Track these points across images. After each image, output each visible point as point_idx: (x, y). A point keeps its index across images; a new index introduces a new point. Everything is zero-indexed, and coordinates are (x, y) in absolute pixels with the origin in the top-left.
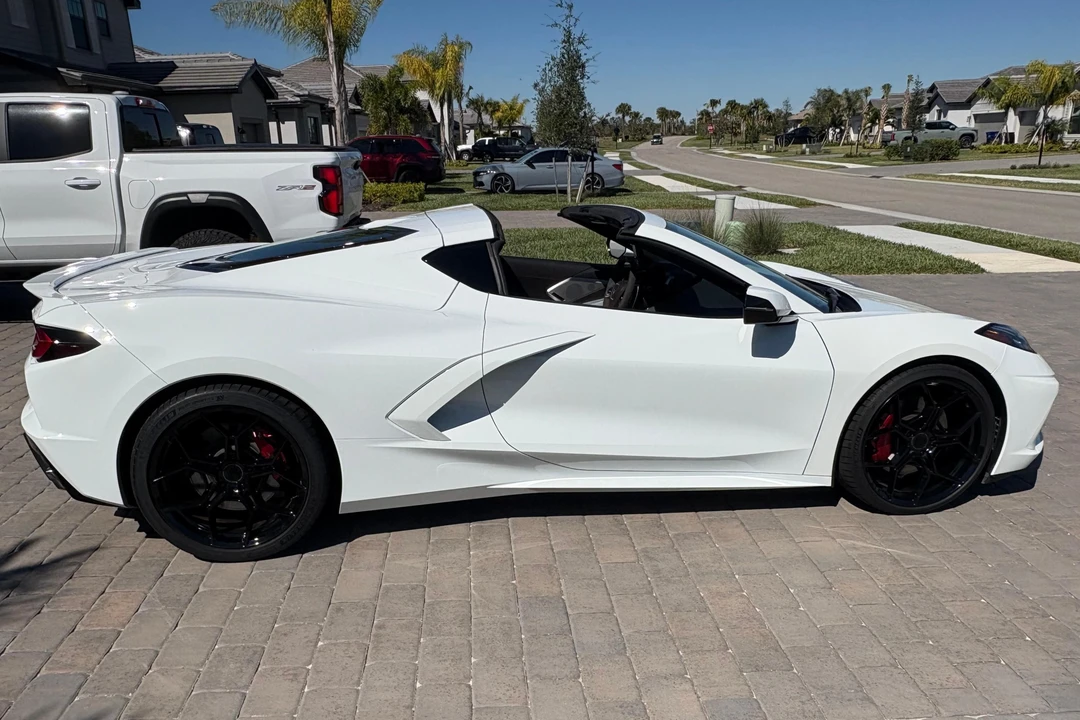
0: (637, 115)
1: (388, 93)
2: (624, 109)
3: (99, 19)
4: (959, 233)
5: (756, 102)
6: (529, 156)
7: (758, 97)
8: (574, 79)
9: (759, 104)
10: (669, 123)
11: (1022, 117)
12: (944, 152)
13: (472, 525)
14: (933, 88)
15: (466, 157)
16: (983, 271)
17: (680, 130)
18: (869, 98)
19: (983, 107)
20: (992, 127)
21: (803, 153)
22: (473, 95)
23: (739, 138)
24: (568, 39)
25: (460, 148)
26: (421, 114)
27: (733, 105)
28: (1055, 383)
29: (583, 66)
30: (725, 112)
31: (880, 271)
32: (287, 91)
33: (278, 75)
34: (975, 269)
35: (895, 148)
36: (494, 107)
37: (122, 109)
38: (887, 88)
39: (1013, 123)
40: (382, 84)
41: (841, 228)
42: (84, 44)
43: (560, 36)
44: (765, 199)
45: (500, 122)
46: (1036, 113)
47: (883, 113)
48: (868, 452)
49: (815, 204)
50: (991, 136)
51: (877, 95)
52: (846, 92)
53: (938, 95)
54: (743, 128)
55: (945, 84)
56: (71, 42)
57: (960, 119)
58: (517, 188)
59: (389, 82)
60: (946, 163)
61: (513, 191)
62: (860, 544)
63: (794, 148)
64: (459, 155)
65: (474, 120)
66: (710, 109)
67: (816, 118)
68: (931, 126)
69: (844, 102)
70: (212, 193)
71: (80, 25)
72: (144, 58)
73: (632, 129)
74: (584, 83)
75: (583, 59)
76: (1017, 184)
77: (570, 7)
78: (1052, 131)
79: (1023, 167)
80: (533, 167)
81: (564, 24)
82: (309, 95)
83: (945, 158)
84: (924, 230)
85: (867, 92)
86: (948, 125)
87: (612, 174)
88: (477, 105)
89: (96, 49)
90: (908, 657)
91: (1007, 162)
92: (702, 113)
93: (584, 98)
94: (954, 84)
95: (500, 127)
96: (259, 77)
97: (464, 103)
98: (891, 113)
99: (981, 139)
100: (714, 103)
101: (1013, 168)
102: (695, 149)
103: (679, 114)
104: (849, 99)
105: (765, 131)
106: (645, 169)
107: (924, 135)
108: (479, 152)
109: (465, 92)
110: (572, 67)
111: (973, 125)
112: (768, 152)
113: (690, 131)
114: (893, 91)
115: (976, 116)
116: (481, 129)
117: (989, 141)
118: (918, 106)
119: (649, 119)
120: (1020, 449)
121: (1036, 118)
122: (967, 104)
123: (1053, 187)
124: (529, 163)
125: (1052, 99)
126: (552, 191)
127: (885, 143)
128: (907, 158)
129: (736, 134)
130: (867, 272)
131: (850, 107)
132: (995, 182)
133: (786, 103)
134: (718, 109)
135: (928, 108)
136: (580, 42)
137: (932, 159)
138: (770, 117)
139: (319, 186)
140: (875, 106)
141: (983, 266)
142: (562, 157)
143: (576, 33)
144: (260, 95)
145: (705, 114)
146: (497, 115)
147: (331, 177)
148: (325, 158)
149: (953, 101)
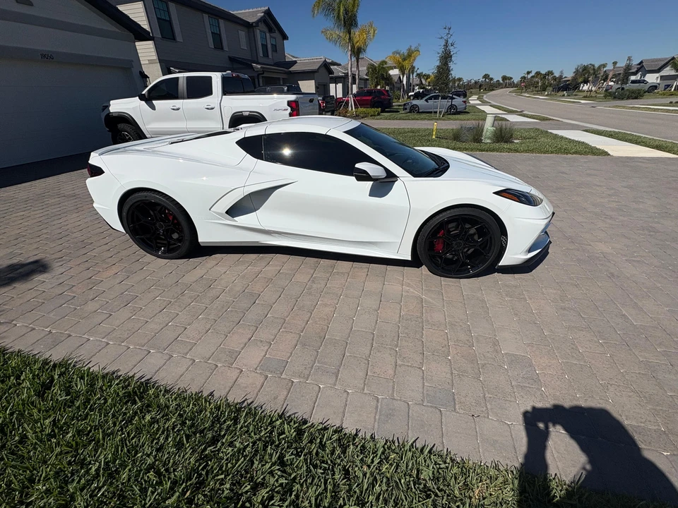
0: (492, 79)
1: (379, 72)
2: (486, 76)
3: (272, 44)
4: (612, 135)
5: (549, 72)
7: (550, 70)
8: (446, 63)
9: (550, 73)
10: (506, 82)
12: (636, 95)
13: (261, 255)
14: (642, 62)
15: (412, 98)
16: (609, 155)
17: (512, 85)
18: (605, 69)
19: (667, 72)
20: (668, 82)
21: (564, 95)
22: (418, 72)
23: (537, 89)
24: (446, 45)
25: (410, 94)
26: (388, 79)
27: (538, 73)
29: (451, 57)
30: (532, 77)
31: (552, 152)
32: (338, 71)
33: (338, 65)
34: (606, 154)
35: (610, 93)
36: (427, 76)
37: (224, 79)
38: (615, 63)
40: (375, 68)
41: (550, 131)
42: (266, 54)
43: (443, 43)
44: (527, 117)
45: (429, 83)
47: (610, 76)
49: (550, 119)
50: (667, 87)
51: (610, 67)
52: (594, 66)
53: (643, 66)
54: (540, 84)
55: (648, 60)
56: (261, 54)
57: (652, 79)
58: (420, 111)
59: (379, 66)
60: (636, 100)
61: (418, 112)
62: (412, 290)
63: (561, 93)
64: (409, 97)
65: (418, 82)
66: (526, 76)
67: (574, 79)
68: (633, 82)
69: (591, 71)
70: (250, 112)
71: (265, 47)
72: (289, 58)
73: (487, 85)
74: (451, 65)
75: (452, 53)
76: (668, 111)
77: (450, 29)
79: (676, 102)
80: (427, 102)
81: (445, 38)
83: (635, 98)
84: (592, 133)
85: (604, 66)
86: (644, 82)
87: (462, 105)
88: (419, 75)
89: (270, 57)
90: (379, 354)
91: (668, 100)
92: (522, 78)
93: (450, 71)
94: (653, 61)
95: (429, 86)
96: (326, 66)
97: (415, 74)
98: (615, 76)
99: (662, 87)
100: (528, 73)
101: (671, 103)
102: (514, 94)
103: (511, 78)
104: (594, 70)
105: (551, 85)
106: (484, 103)
107: (628, 86)
108: (417, 96)
109: (416, 69)
110: (446, 58)
111: (659, 81)
112: (547, 96)
113: (515, 86)
114: (618, 65)
115: (661, 77)
116: (421, 86)
117: (664, 90)
118: (628, 71)
119: (498, 81)
120: (516, 254)
122: (658, 71)
124: (426, 100)
126: (431, 112)
127: (606, 90)
128: (615, 98)
129: (536, 87)
130: (545, 153)
131: (594, 73)
132: (655, 110)
133: (562, 72)
134: (529, 76)
135: (635, 74)
136: (452, 46)
137: (629, 98)
138: (555, 78)
139: (289, 109)
140: (607, 72)
141: (609, 152)
143: (450, 41)
144: (327, 73)
145: (524, 78)
146: (429, 80)
147: (294, 105)
148: (292, 97)
149: (651, 69)
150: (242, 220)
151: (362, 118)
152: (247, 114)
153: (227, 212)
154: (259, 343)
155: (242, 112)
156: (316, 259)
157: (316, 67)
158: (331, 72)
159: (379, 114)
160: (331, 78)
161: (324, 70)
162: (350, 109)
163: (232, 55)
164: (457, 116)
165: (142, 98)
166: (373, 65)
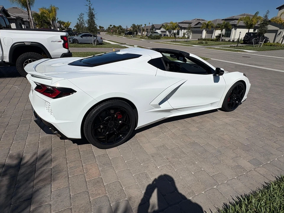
6: (81, 35)
7: (120, 25)
8: (92, 18)
9: (120, 26)
10: (102, 29)
11: (169, 32)
14: (153, 25)
17: (104, 31)
18: (142, 27)
19: (162, 29)
20: (164, 33)
21: (132, 37)
23: (117, 33)
24: (90, 9)
27: (114, 26)
29: (94, 15)
32: (13, 15)
35: (149, 37)
36: (63, 23)
38: (145, 25)
39: (168, 33)
40: (39, 16)
43: (88, 8)
46: (171, 31)
47: (145, 30)
50: (165, 35)
52: (138, 25)
53: (154, 27)
54: (117, 31)
57: (159, 31)
59: (41, 15)
63: (129, 36)
66: (110, 27)
67: (132, 30)
68: (154, 33)
69: (137, 27)
70: (32, 42)
74: (94, 19)
77: (90, 1)
78: (175, 34)
79: (173, 41)
80: (82, 38)
81: (89, 5)
82: (18, 17)
83: (158, 39)
85: (142, 25)
86: (157, 33)
87: (100, 40)
93: (95, 23)
94: (156, 25)
99: (163, 36)
100: (111, 26)
103: (103, 27)
104: (138, 27)
111: (161, 33)
112: (124, 36)
113: (106, 31)
114: (147, 26)
115: (161, 31)
116: (61, 28)
117: (164, 36)
121: (171, 33)
122: (160, 29)
123: (179, 45)
125: (174, 29)
127: (146, 35)
131: (138, 28)
136: (93, 10)
137: (156, 39)
138: (123, 29)
143: (92, 8)
145: (109, 28)
146: (64, 25)
147: (66, 39)
149: (157, 28)
155: (23, 42)
166: (37, 14)
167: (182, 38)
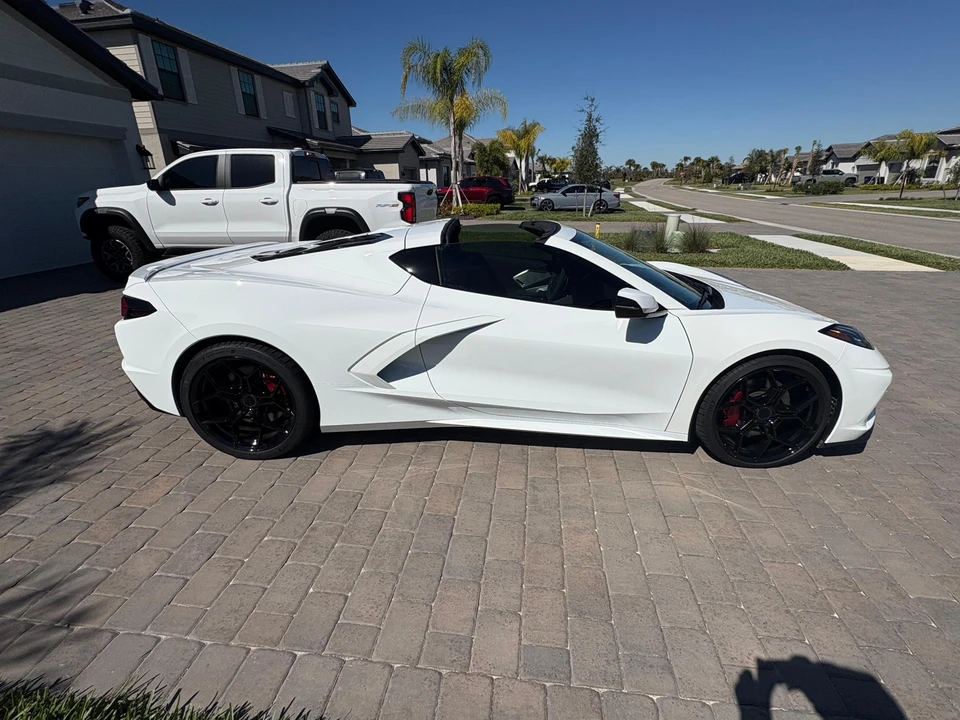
0: (638, 166)
1: (490, 155)
2: (630, 162)
3: (333, 113)
4: (835, 242)
5: (713, 158)
6: (563, 189)
7: (714, 155)
8: (591, 144)
9: (714, 160)
10: (658, 170)
11: (891, 168)
12: (834, 189)
13: (422, 444)
14: (830, 148)
15: (534, 190)
16: (849, 268)
17: (665, 174)
18: (786, 155)
19: (863, 161)
20: (869, 173)
21: (739, 189)
22: (540, 154)
23: (700, 180)
24: (590, 119)
25: (531, 184)
26: (502, 164)
27: (698, 160)
28: (889, 375)
29: (598, 135)
30: (692, 164)
31: (773, 266)
32: (431, 152)
33: (429, 143)
34: (843, 267)
35: (800, 187)
36: (552, 161)
37: (294, 158)
38: (798, 149)
39: (884, 171)
40: (485, 149)
41: (752, 236)
42: (324, 126)
43: (585, 117)
44: (707, 217)
45: (555, 170)
46: (902, 164)
47: (795, 165)
48: (720, 418)
49: (739, 221)
50: (868, 179)
51: (792, 153)
52: (771, 151)
53: (833, 153)
54: (703, 174)
55: (837, 146)
56: (316, 125)
57: (847, 168)
58: (555, 208)
59: (490, 146)
60: (834, 196)
61: (553, 210)
62: (703, 492)
63: (734, 186)
64: (530, 189)
65: (541, 169)
66: (683, 163)
67: (749, 168)
68: (826, 172)
69: (769, 158)
70: (338, 208)
71: (322, 115)
72: (356, 132)
73: (633, 174)
74: (597, 145)
75: (598, 131)
76: (883, 210)
77: (593, 100)
78: (912, 175)
79: (888, 199)
80: (566, 196)
81: (588, 110)
82: (444, 154)
83: (834, 193)
84: (810, 239)
85: (785, 151)
86: (838, 172)
87: (614, 200)
88: (542, 160)
89: (330, 129)
91: (877, 196)
92: (678, 165)
93: (597, 154)
94: (843, 146)
95: (555, 173)
96: (415, 144)
97: (535, 158)
98: (800, 164)
99: (861, 180)
100: (686, 159)
101: (881, 199)
102: (671, 186)
103: (664, 165)
104: (772, 156)
105: (717, 175)
106: (637, 197)
107: (820, 178)
108: (541, 187)
109: (537, 150)
110: (590, 137)
111: (856, 172)
112: (717, 188)
113: (670, 175)
114: (802, 151)
115: (858, 167)
116: (544, 173)
117: (866, 182)
118: (818, 159)
119: (646, 169)
120: (851, 425)
121: (901, 168)
122: (853, 159)
123: (909, 212)
124: (563, 193)
125: (914, 155)
126: (574, 210)
127: (793, 183)
128: (808, 192)
129: (698, 178)
130: (763, 267)
131: (773, 161)
132: (866, 208)
133: (731, 159)
134: (688, 163)
135: (825, 162)
136: (597, 121)
137: (825, 193)
138: (721, 167)
139: (401, 205)
140: (790, 160)
141: (849, 265)
142: (581, 190)
143: (595, 116)
144: (415, 154)
145: (680, 165)
146: (554, 166)
147: (408, 199)
148: (406, 187)
149: (843, 156)
150: (403, 386)
151: (475, 217)
152: (333, 211)
153: (378, 375)
154: (498, 617)
155: (323, 208)
156: (519, 447)
157: (400, 145)
158: (421, 152)
159: (498, 213)
160: (421, 161)
161: (411, 151)
162: (455, 205)
163: (273, 125)
164: (611, 216)
165: (153, 185)
166: (481, 144)
167: (941, 188)
